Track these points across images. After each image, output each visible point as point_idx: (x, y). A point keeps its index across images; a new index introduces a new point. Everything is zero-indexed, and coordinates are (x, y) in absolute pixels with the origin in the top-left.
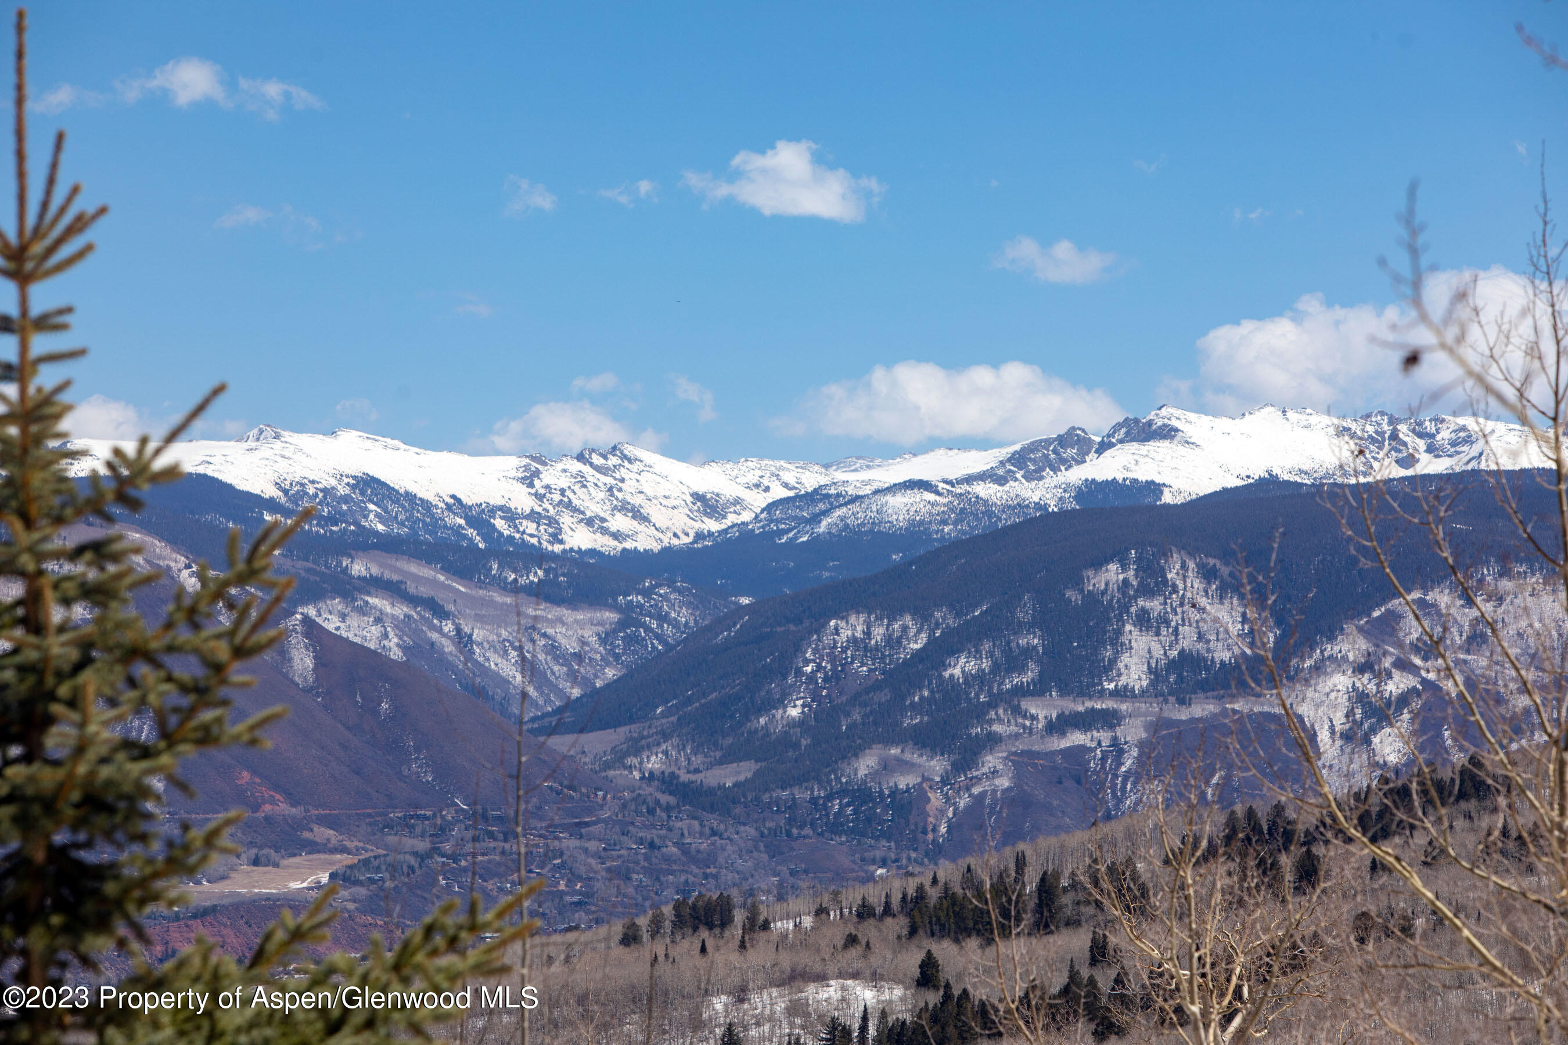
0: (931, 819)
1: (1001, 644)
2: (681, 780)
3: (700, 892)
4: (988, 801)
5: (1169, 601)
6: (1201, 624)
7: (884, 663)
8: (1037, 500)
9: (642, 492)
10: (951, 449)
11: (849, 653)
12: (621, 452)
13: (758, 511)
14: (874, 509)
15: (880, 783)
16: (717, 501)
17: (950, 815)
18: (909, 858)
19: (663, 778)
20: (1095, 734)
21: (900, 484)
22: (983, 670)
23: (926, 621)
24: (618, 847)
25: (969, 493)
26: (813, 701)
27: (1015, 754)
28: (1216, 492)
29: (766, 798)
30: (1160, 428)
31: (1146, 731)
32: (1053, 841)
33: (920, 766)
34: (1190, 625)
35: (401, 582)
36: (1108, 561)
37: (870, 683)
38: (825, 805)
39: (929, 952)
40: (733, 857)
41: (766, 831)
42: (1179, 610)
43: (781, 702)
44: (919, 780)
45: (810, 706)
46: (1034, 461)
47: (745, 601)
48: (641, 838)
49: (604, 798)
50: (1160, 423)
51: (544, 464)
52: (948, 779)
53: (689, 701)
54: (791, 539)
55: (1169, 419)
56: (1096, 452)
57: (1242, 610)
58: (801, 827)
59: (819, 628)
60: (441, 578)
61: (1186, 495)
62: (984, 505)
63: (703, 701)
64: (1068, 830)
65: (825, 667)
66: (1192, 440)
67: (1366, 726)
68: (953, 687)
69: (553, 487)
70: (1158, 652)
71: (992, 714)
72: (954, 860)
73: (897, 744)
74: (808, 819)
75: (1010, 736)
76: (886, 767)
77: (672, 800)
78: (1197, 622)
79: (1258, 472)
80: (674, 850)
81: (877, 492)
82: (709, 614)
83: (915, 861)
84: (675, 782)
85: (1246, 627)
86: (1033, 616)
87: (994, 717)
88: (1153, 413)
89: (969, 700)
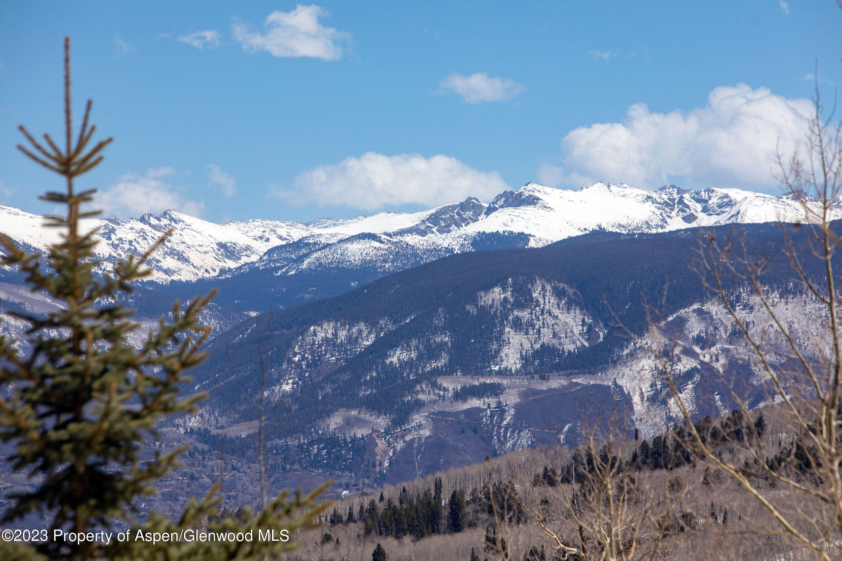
0: (378, 458)
1: (424, 342)
2: (212, 433)
3: (224, 508)
4: (416, 445)
5: (534, 312)
6: (555, 327)
7: (347, 355)
8: (447, 246)
9: (183, 243)
10: (389, 213)
11: (323, 348)
12: (170, 216)
13: (262, 254)
14: (339, 253)
15: (344, 434)
16: (234, 248)
17: (391, 454)
18: (364, 484)
19: (200, 432)
20: (487, 400)
21: (356, 236)
22: (412, 359)
23: (374, 326)
24: (169, 479)
25: (402, 241)
26: (299, 380)
27: (434, 413)
28: (564, 240)
29: (269, 444)
30: (527, 197)
31: (520, 397)
32: (460, 471)
33: (371, 422)
34: (548, 328)
35: (21, 303)
36: (493, 286)
37: (337, 368)
38: (308, 449)
39: (379, 545)
40: (247, 484)
41: (269, 467)
42: (541, 317)
43: (278, 381)
44: (370, 431)
45: (297, 384)
46: (444, 220)
47: (253, 314)
48: (185, 473)
49: (160, 446)
50: (527, 195)
51: (118, 224)
52: (389, 430)
53: (216, 381)
54: (284, 273)
55: (533, 192)
56: (485, 214)
57: (581, 317)
58: (292, 464)
59: (303, 332)
60: (49, 300)
61: (544, 242)
62: (412, 249)
63: (226, 381)
64: (469, 463)
65: (308, 358)
66: (548, 206)
67: (664, 393)
68: (392, 370)
69: (124, 239)
70: (527, 345)
71: (418, 387)
72: (394, 484)
73: (356, 408)
74: (297, 459)
75: (430, 402)
76: (349, 423)
77: (206, 447)
78: (553, 325)
79: (592, 226)
80: (207, 480)
81: (340, 241)
82: (230, 323)
83: (368, 485)
84: (208, 435)
85: (585, 328)
86: (445, 322)
87: (419, 389)
88: (522, 188)
89: (403, 378)
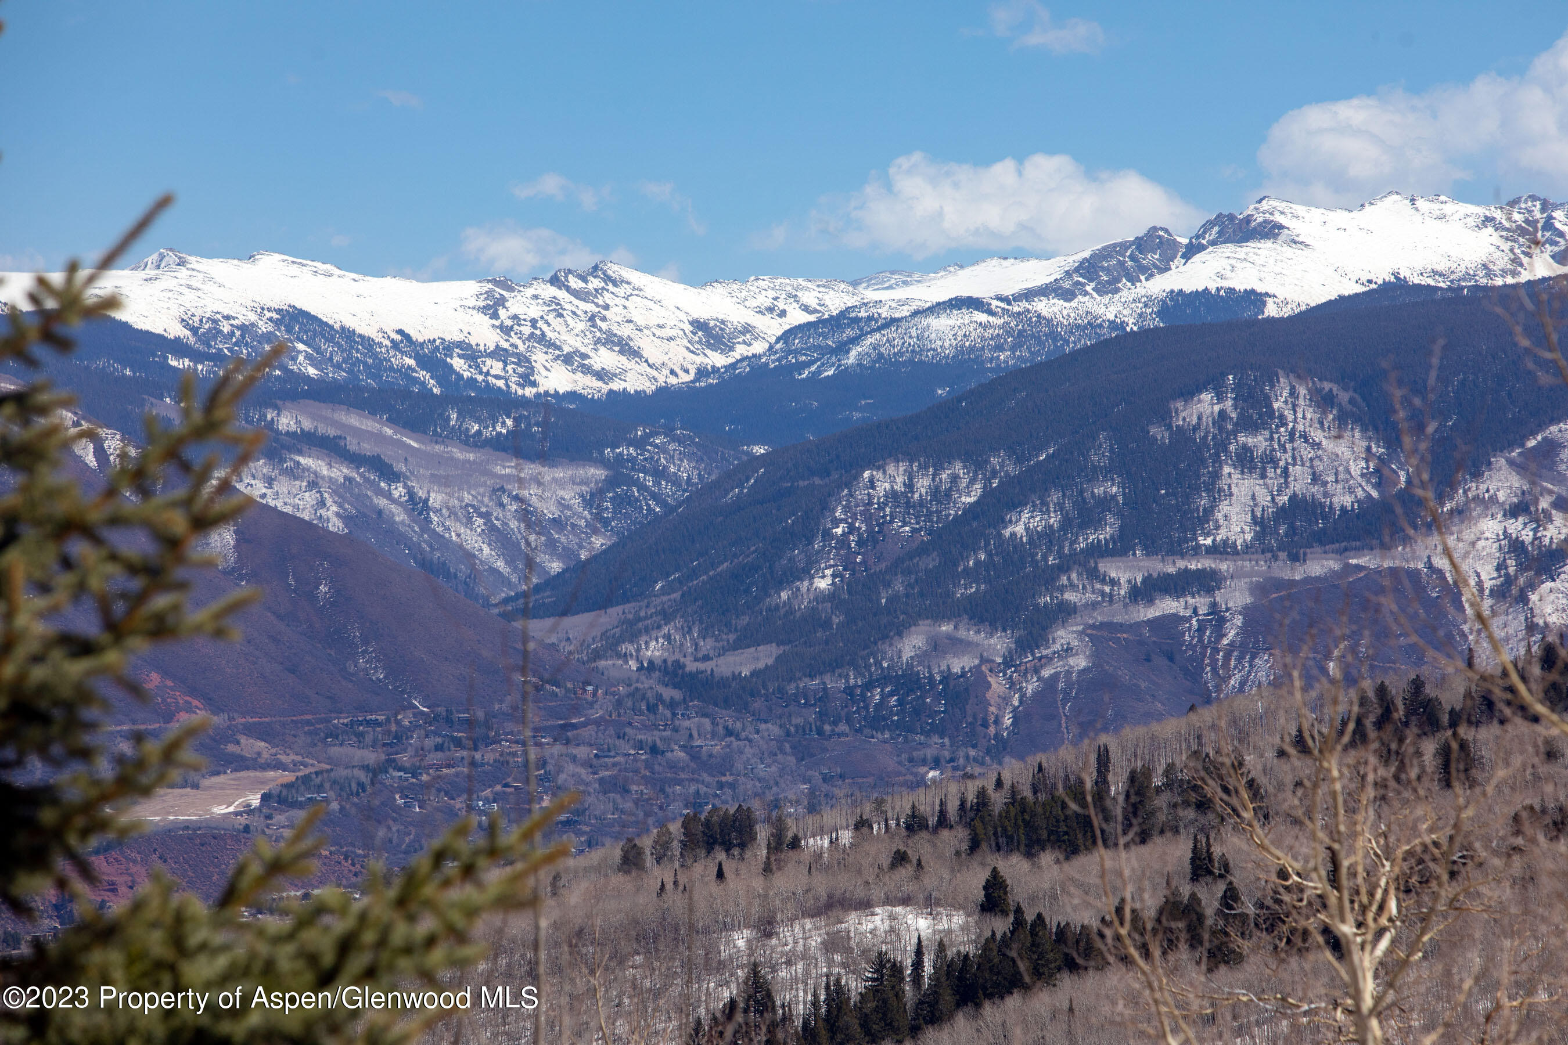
0: (992, 709)
1: (1072, 495)
2: (688, 669)
3: (714, 805)
4: (1061, 685)
5: (1276, 436)
6: (1316, 463)
7: (932, 521)
8: (1112, 317)
9: (630, 321)
10: (1006, 258)
11: (888, 510)
12: (604, 273)
13: (773, 340)
14: (914, 334)
15: (929, 667)
16: (721, 329)
17: (1016, 703)
18: (967, 757)
19: (665, 667)
20: (1191, 601)
21: (944, 302)
22: (1051, 527)
23: (981, 468)
24: (612, 754)
25: (1029, 311)
26: (845, 569)
27: (1093, 627)
28: (1330, 301)
29: (791, 688)
30: (1260, 224)
31: (1252, 594)
32: (1141, 731)
33: (977, 645)
34: (1303, 465)
35: (340, 437)
36: (1199, 389)
37: (914, 546)
38: (863, 695)
39: (995, 870)
40: (752, 761)
41: (792, 729)
42: (1288, 446)
43: (807, 572)
44: (977, 662)
45: (842, 576)
46: (1107, 270)
47: (759, 450)
48: (641, 741)
49: (595, 693)
50: (1260, 220)
51: (511, 289)
52: (1012, 659)
53: (694, 573)
54: (814, 373)
55: (1271, 214)
56: (1183, 257)
57: (1365, 444)
58: (835, 723)
59: (850, 480)
60: (388, 431)
61: (1294, 306)
62: (1048, 325)
63: (711, 573)
64: (1159, 717)
65: (860, 528)
66: (1300, 239)
67: (1522, 581)
68: (1015, 547)
69: (522, 317)
70: (1264, 498)
71: (1064, 580)
72: (1021, 758)
73: (949, 619)
74: (843, 713)
75: (1086, 605)
76: (937, 647)
77: (677, 694)
78: (1311, 460)
79: (1382, 274)
80: (682, 754)
81: (916, 313)
82: (717, 467)
83: (975, 760)
84: (680, 672)
85: (1371, 465)
86: (1110, 458)
87: (1066, 582)
88: (1252, 207)
89: (1034, 563)
